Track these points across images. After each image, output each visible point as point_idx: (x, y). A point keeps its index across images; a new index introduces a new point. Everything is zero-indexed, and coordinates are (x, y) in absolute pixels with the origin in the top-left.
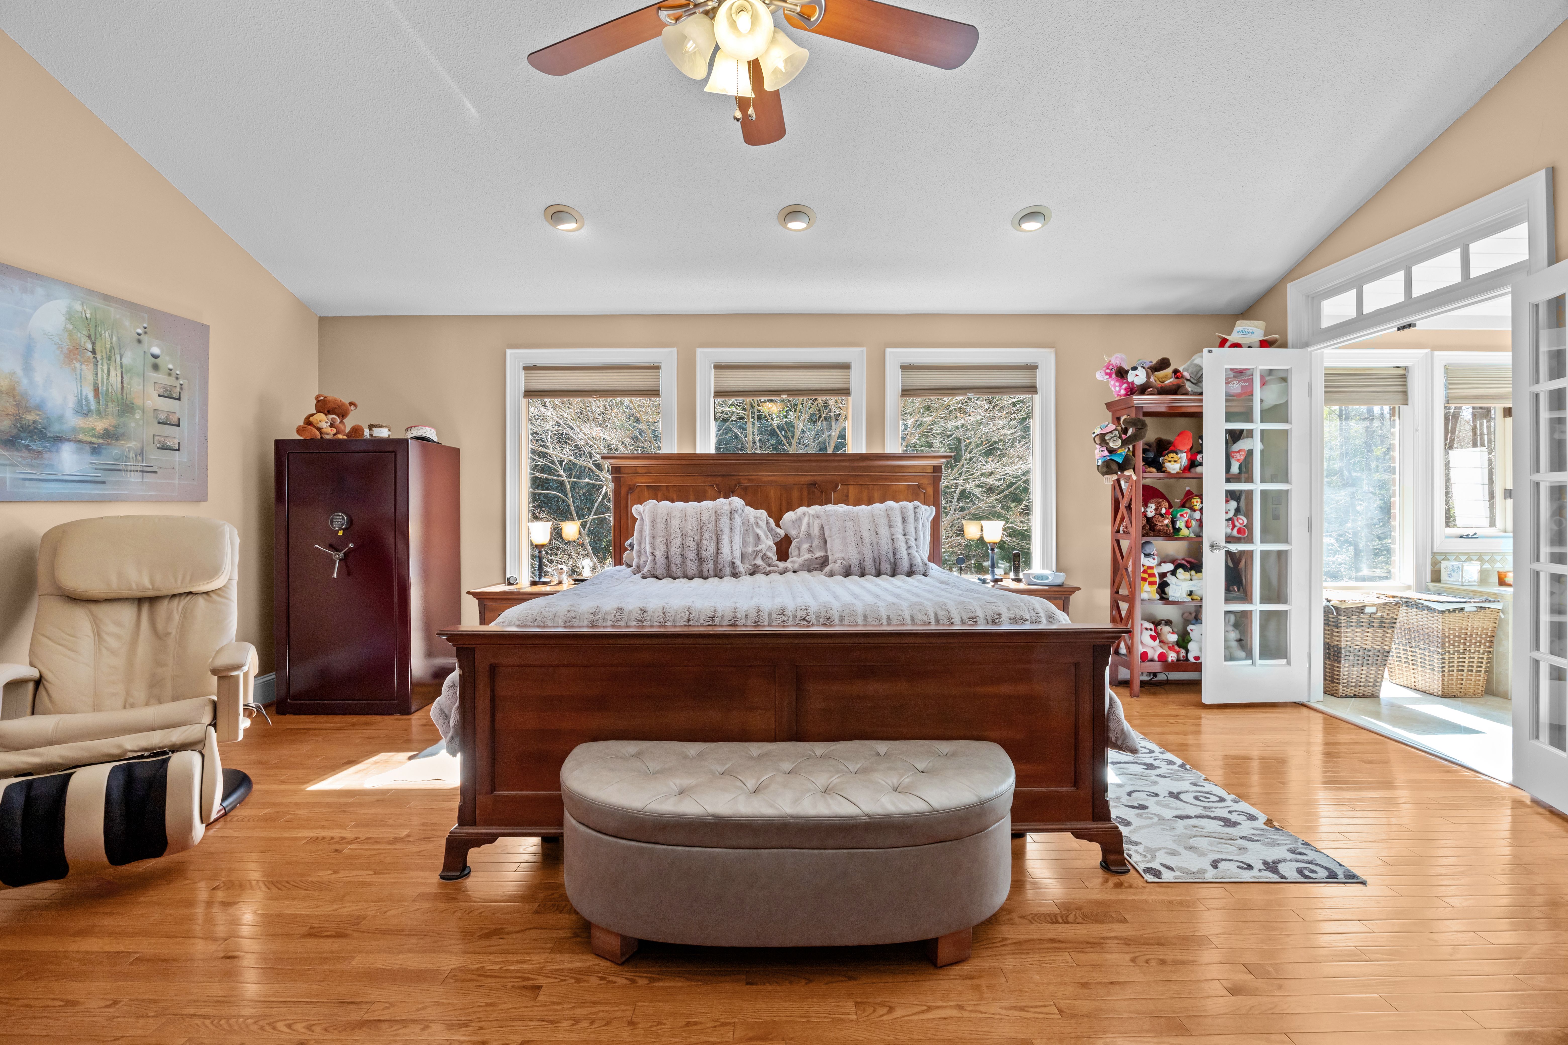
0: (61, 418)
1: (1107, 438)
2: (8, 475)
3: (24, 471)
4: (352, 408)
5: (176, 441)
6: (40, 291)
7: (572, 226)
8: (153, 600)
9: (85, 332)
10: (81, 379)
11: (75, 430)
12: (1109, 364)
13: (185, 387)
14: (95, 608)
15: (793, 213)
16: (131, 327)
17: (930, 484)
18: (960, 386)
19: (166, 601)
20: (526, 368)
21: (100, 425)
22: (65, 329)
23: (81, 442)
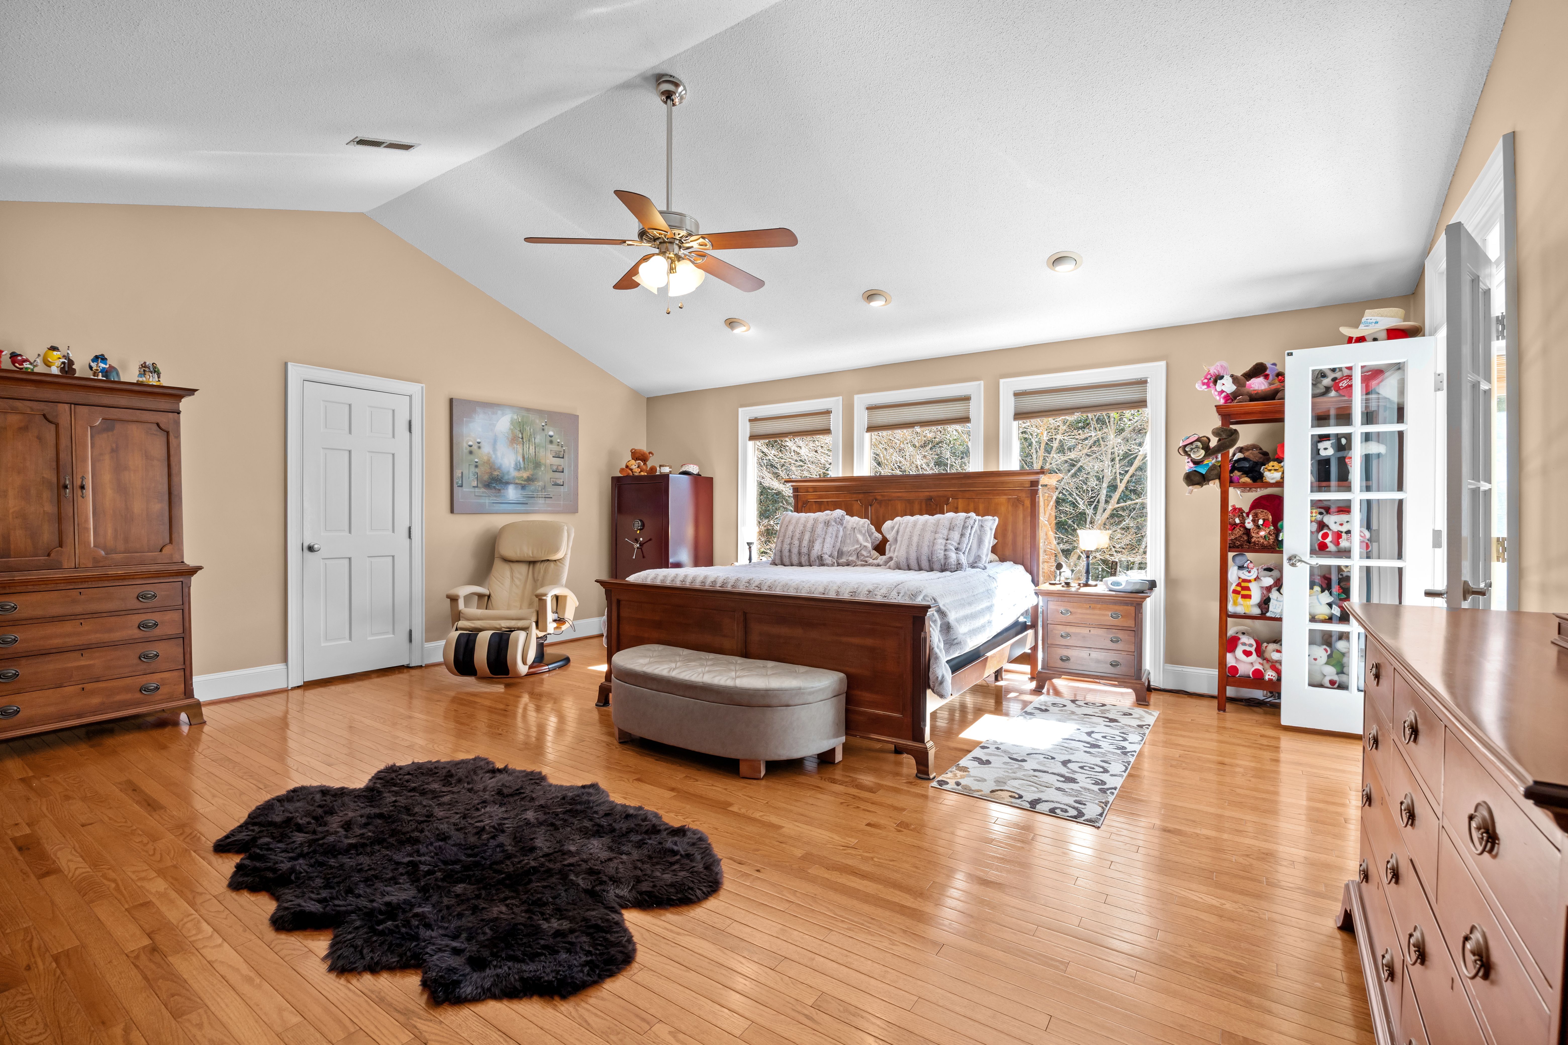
0: (508, 472)
1: (1187, 449)
2: (487, 501)
3: (493, 499)
4: (651, 455)
5: (562, 481)
6: (500, 412)
7: (743, 329)
8: (533, 563)
9: (519, 429)
10: (517, 452)
11: (514, 478)
12: (1208, 374)
13: (566, 451)
14: (512, 565)
15: (871, 296)
16: (539, 423)
17: (1027, 497)
18: (1069, 406)
19: (539, 564)
20: (750, 420)
21: (525, 475)
22: (510, 429)
23: (517, 484)
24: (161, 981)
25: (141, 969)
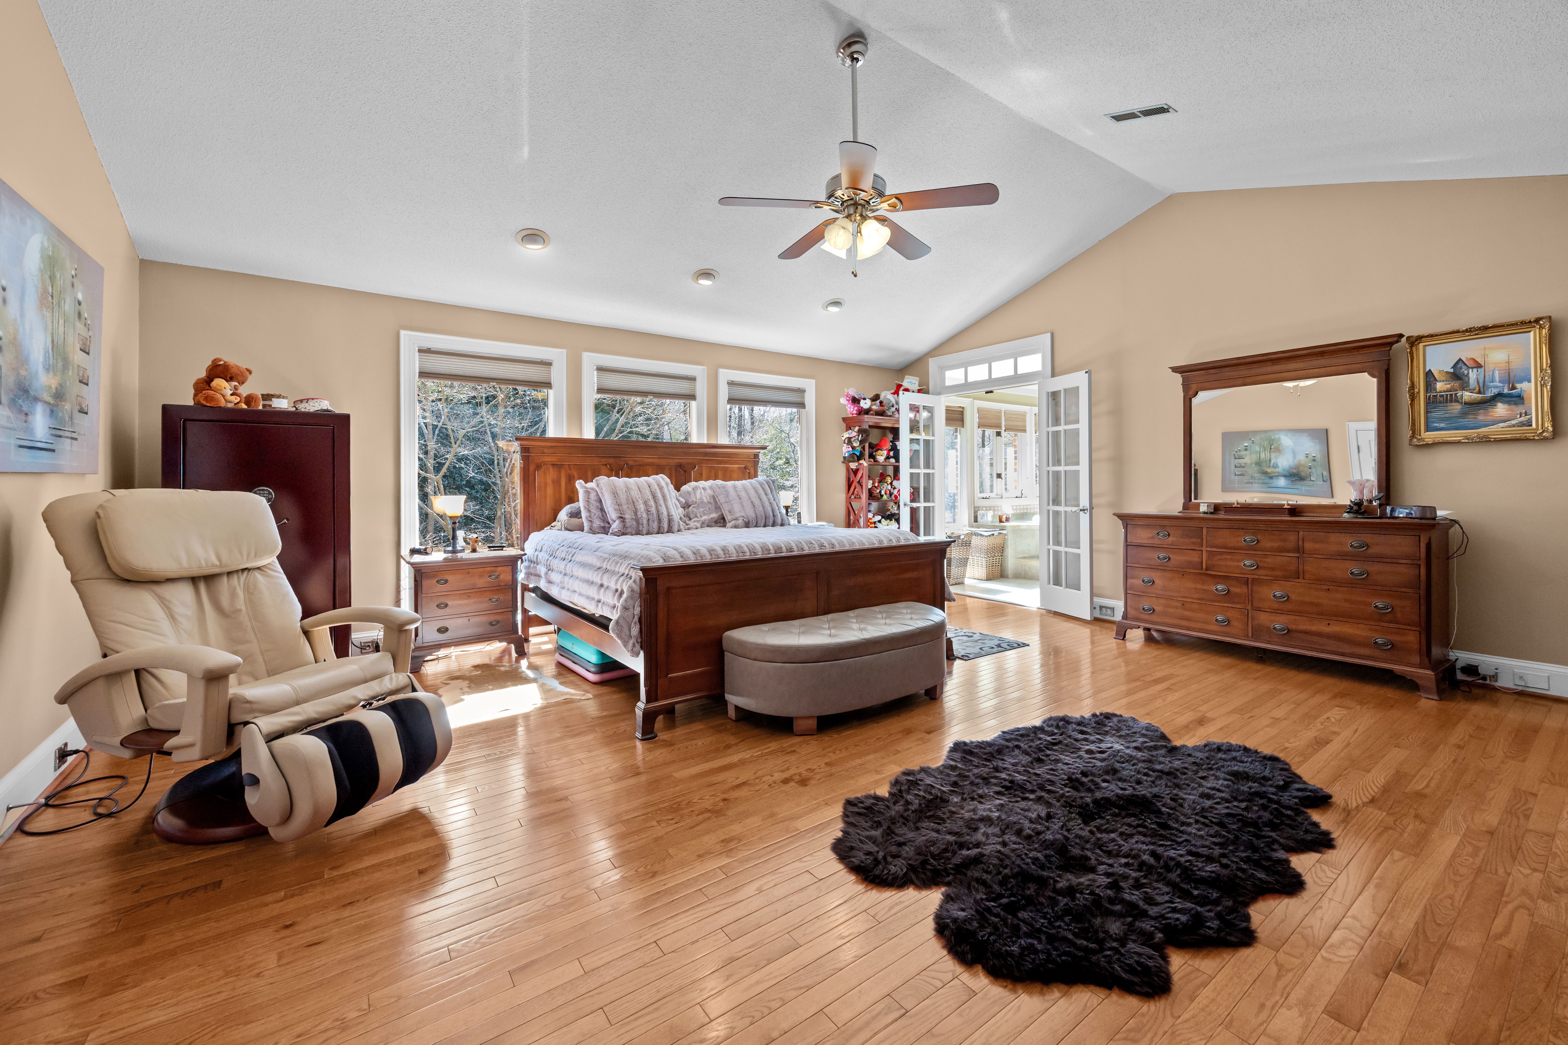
0: (37, 372)
1: (852, 440)
4: (248, 373)
5: (87, 403)
6: (29, 222)
8: (209, 579)
9: (49, 273)
10: (46, 328)
11: (43, 389)
12: (849, 394)
13: (92, 339)
14: (158, 589)
15: (704, 273)
16: (70, 268)
17: (752, 466)
18: (762, 399)
19: (225, 579)
20: (420, 351)
21: (54, 383)
22: (40, 269)
23: (45, 402)
24: (1431, 940)
25: (1433, 962)
